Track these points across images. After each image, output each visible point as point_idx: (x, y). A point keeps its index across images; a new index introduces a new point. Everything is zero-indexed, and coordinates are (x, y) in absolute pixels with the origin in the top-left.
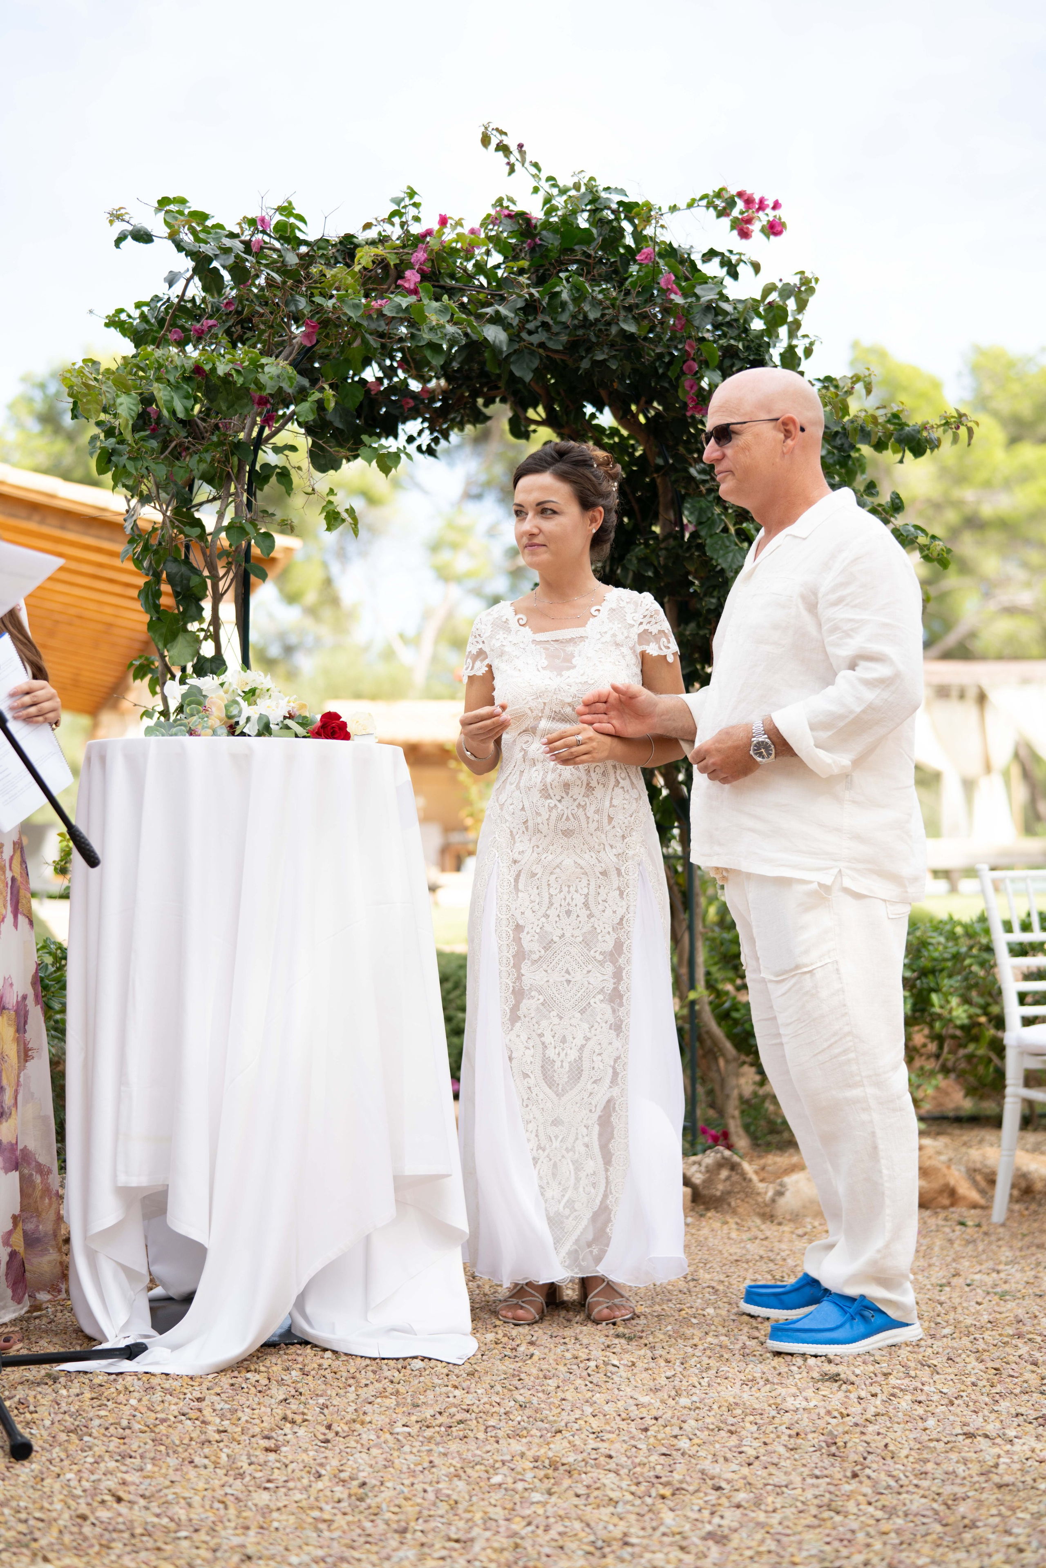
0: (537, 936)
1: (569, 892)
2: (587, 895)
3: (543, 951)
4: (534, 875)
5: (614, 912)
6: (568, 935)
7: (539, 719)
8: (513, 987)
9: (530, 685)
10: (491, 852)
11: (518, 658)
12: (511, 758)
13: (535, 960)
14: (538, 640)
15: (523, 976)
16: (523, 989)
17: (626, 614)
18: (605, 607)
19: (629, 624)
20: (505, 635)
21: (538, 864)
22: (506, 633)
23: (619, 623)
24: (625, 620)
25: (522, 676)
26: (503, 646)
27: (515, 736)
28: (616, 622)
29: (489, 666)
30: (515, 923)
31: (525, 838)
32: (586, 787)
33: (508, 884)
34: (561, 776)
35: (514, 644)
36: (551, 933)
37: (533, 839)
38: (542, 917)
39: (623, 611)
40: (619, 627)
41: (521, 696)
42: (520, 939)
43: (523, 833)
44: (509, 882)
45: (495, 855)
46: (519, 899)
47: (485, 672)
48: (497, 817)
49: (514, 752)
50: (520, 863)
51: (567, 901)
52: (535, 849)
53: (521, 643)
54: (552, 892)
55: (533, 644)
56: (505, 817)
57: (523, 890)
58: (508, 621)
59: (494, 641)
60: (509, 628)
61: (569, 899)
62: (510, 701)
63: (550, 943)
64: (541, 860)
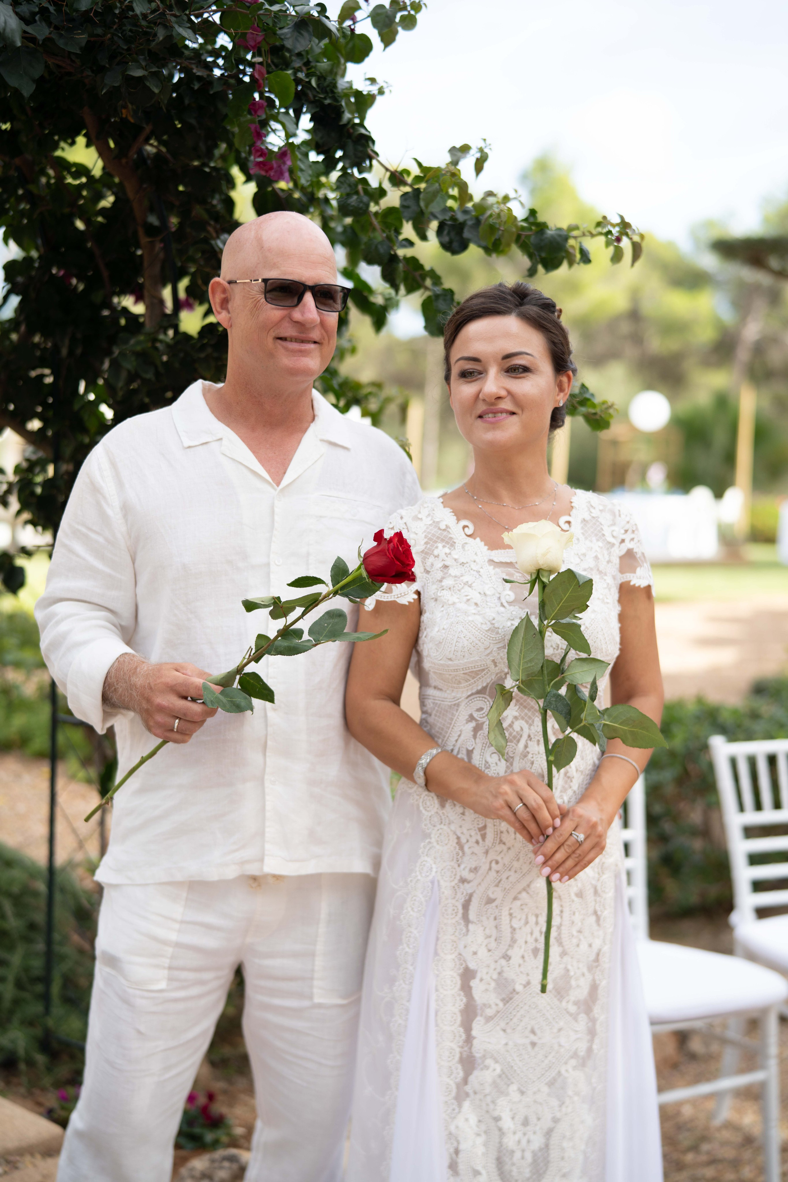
0: (493, 984)
1: (537, 923)
2: (559, 927)
3: (501, 1004)
4: (490, 900)
6: (534, 982)
7: (504, 677)
8: (461, 1053)
9: (494, 627)
10: (424, 863)
11: (470, 586)
12: (449, 727)
13: (490, 1017)
14: (496, 560)
15: (474, 1038)
16: (473, 1057)
17: (602, 527)
18: (576, 518)
19: (609, 543)
20: (447, 550)
21: (497, 886)
22: (448, 546)
23: (598, 540)
24: (604, 535)
25: (481, 613)
26: (446, 567)
27: (460, 698)
28: (594, 539)
29: (418, 593)
30: (464, 966)
31: (479, 850)
32: (564, 779)
33: (454, 912)
34: (534, 765)
35: (463, 564)
36: (513, 981)
37: (490, 851)
38: (500, 958)
39: (598, 523)
40: (599, 547)
41: (483, 643)
42: (470, 988)
43: (477, 842)
44: (456, 909)
45: (432, 868)
46: (470, 933)
47: (412, 601)
48: (433, 813)
49: (454, 720)
50: (471, 884)
51: (534, 936)
52: (493, 865)
53: (473, 563)
54: (516, 924)
55: (490, 565)
56: (447, 817)
57: (475, 920)
58: (449, 530)
59: (431, 559)
60: (451, 538)
61: (537, 934)
62: (466, 649)
63: (511, 993)
64: (501, 880)
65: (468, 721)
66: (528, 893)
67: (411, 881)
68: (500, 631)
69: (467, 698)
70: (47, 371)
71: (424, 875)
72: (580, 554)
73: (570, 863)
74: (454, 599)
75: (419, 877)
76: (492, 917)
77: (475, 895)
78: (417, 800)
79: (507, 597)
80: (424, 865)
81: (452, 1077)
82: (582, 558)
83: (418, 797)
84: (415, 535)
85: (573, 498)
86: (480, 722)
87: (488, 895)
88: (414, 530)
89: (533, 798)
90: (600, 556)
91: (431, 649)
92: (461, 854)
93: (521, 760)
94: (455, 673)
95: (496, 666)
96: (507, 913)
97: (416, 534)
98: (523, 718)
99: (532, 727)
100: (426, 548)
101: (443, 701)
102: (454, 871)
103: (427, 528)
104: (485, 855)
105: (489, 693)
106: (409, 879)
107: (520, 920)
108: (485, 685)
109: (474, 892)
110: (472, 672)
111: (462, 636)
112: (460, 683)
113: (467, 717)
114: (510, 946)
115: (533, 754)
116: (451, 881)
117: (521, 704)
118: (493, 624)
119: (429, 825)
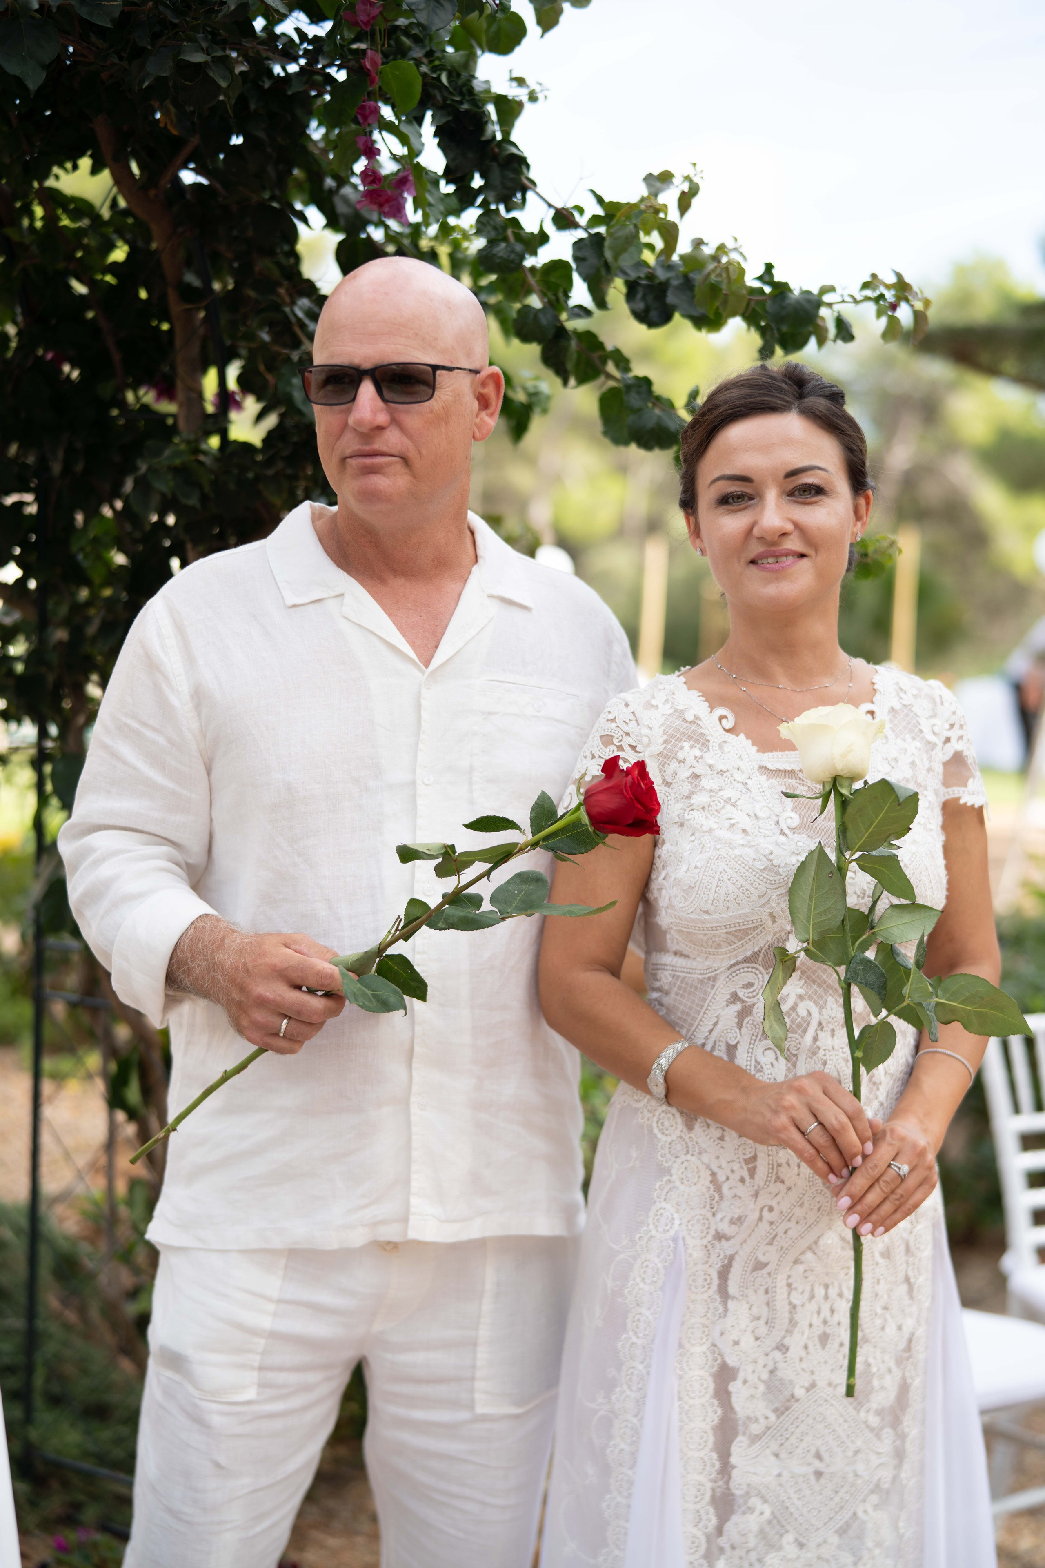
0: (762, 1388)
1: (826, 1297)
3: (772, 1417)
4: (760, 1265)
5: (899, 1328)
6: (821, 1383)
7: (784, 938)
8: (713, 1490)
9: (772, 865)
10: (661, 1211)
11: (734, 805)
12: (700, 1012)
13: (757, 1436)
14: (770, 767)
15: (734, 1467)
16: (733, 1495)
17: (918, 719)
18: (881, 705)
19: (929, 742)
20: (697, 753)
21: (770, 1243)
22: (698, 746)
23: (914, 739)
24: (921, 731)
25: (752, 844)
26: (696, 776)
27: (719, 969)
28: (908, 736)
30: (719, 1361)
31: (744, 1191)
33: (705, 1283)
35: (721, 772)
36: (791, 1381)
37: (761, 1193)
38: (773, 1350)
39: (912, 714)
40: (916, 748)
41: (757, 888)
42: (728, 1394)
43: (742, 1180)
44: (708, 1278)
45: (673, 1219)
46: (729, 1314)
48: (674, 1137)
49: (708, 1001)
50: (732, 1241)
51: (822, 1316)
52: (766, 1212)
53: (737, 770)
54: (796, 1299)
55: (762, 774)
56: (697, 1143)
57: (737, 1295)
58: (698, 722)
59: (673, 766)
60: (702, 734)
61: (826, 1313)
62: (731, 897)
63: (788, 1401)
64: (776, 1235)
65: (729, 1003)
66: (815, 1254)
67: (640, 1238)
68: (777, 869)
69: (729, 968)
70: (29, 497)
71: (661, 1230)
72: (889, 759)
73: (887, 1207)
74: (711, 823)
75: (654, 1233)
76: (762, 1289)
77: (737, 1258)
78: (648, 1120)
79: (789, 821)
80: (661, 1214)
81: (700, 1526)
82: (893, 764)
83: (651, 1115)
84: (649, 731)
85: (875, 677)
86: (747, 1004)
87: (756, 1258)
88: (646, 723)
89: (834, 1116)
90: (918, 762)
91: (676, 896)
92: (717, 1197)
93: (809, 1059)
94: (713, 932)
95: (774, 922)
96: (784, 1282)
97: (651, 728)
98: (810, 998)
99: (824, 1011)
100: (665, 749)
101: (690, 973)
102: (707, 1222)
103: (666, 720)
104: (754, 1199)
105: (763, 961)
106: (638, 1236)
107: (802, 1293)
108: (756, 949)
109: (736, 1253)
110: (740, 930)
111: (725, 878)
112: (719, 946)
113: (729, 996)
114: (787, 1331)
115: (825, 1050)
116: (702, 1239)
117: (809, 977)
118: (771, 860)
119: (669, 1156)
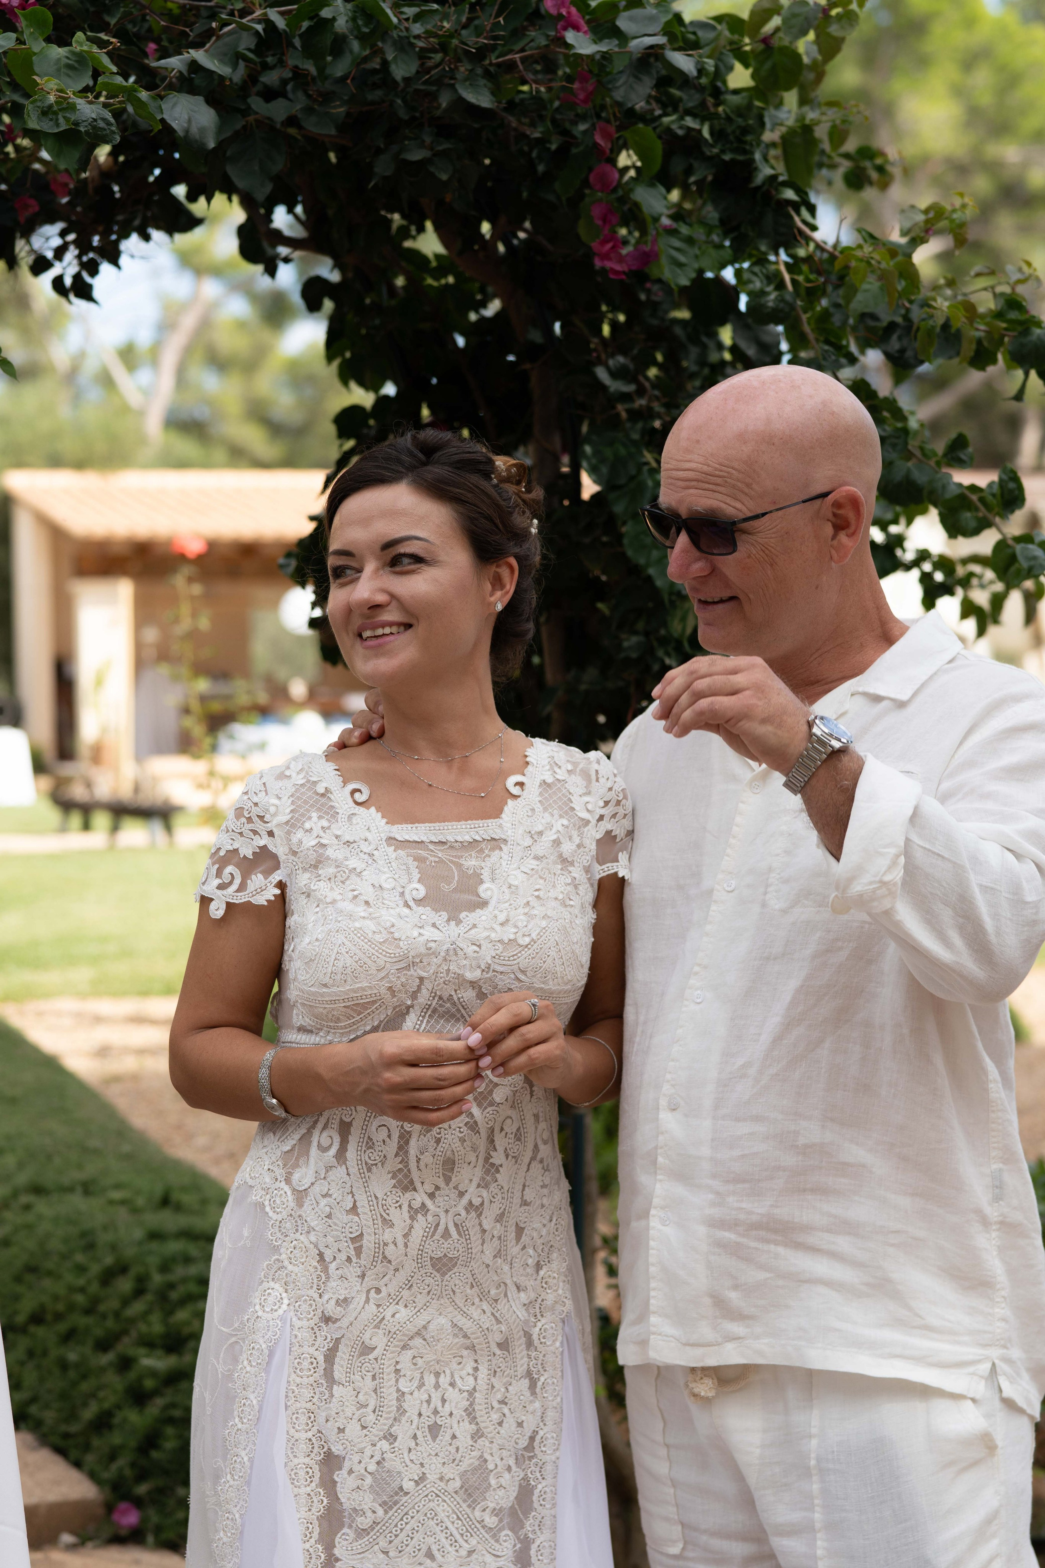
0: (368, 1479)
1: (437, 1386)
2: (472, 1393)
3: (380, 1512)
4: (367, 1350)
5: (520, 1424)
6: (432, 1477)
7: (405, 1012)
9: (392, 938)
10: (270, 1291)
11: (359, 875)
13: (364, 1530)
14: (399, 838)
15: (338, 1560)
17: (570, 796)
18: (532, 778)
19: (581, 819)
20: (324, 823)
21: (377, 1327)
22: (327, 818)
23: (562, 815)
24: (572, 808)
25: (373, 916)
26: (322, 846)
28: (557, 811)
29: (281, 885)
30: (325, 1449)
31: (351, 1272)
32: (484, 1166)
33: (311, 1367)
34: (441, 1144)
35: (348, 843)
36: (399, 1473)
37: (368, 1273)
38: (380, 1439)
39: (564, 790)
40: (564, 824)
41: (375, 962)
42: (334, 1483)
43: (349, 1260)
44: (314, 1361)
45: (279, 1301)
46: (334, 1399)
47: (273, 898)
48: (284, 1214)
50: (338, 1324)
51: (432, 1406)
52: (372, 1294)
53: (363, 842)
54: (404, 1386)
55: (389, 845)
56: (307, 1220)
57: (343, 1380)
58: (329, 794)
60: (333, 807)
61: (436, 1402)
62: (349, 971)
63: (396, 1494)
64: (383, 1318)
67: (247, 1319)
68: (401, 943)
71: (268, 1310)
72: (533, 832)
74: (335, 894)
75: (260, 1313)
76: (369, 1375)
77: (344, 1341)
78: (260, 1195)
79: (415, 894)
80: (269, 1294)
82: (536, 837)
83: (263, 1190)
84: (277, 800)
87: (363, 1342)
88: (275, 793)
90: (563, 841)
91: (300, 969)
92: (323, 1278)
93: (422, 1136)
94: (333, 1006)
95: (394, 996)
96: (392, 1368)
97: (279, 798)
102: (313, 1303)
103: (297, 790)
104: (360, 1280)
106: (246, 1317)
107: (411, 1380)
108: (376, 1023)
109: (343, 1336)
110: (358, 1004)
111: (343, 951)
112: (339, 1021)
114: (395, 1419)
116: (308, 1320)
118: (392, 933)
119: (279, 1235)
